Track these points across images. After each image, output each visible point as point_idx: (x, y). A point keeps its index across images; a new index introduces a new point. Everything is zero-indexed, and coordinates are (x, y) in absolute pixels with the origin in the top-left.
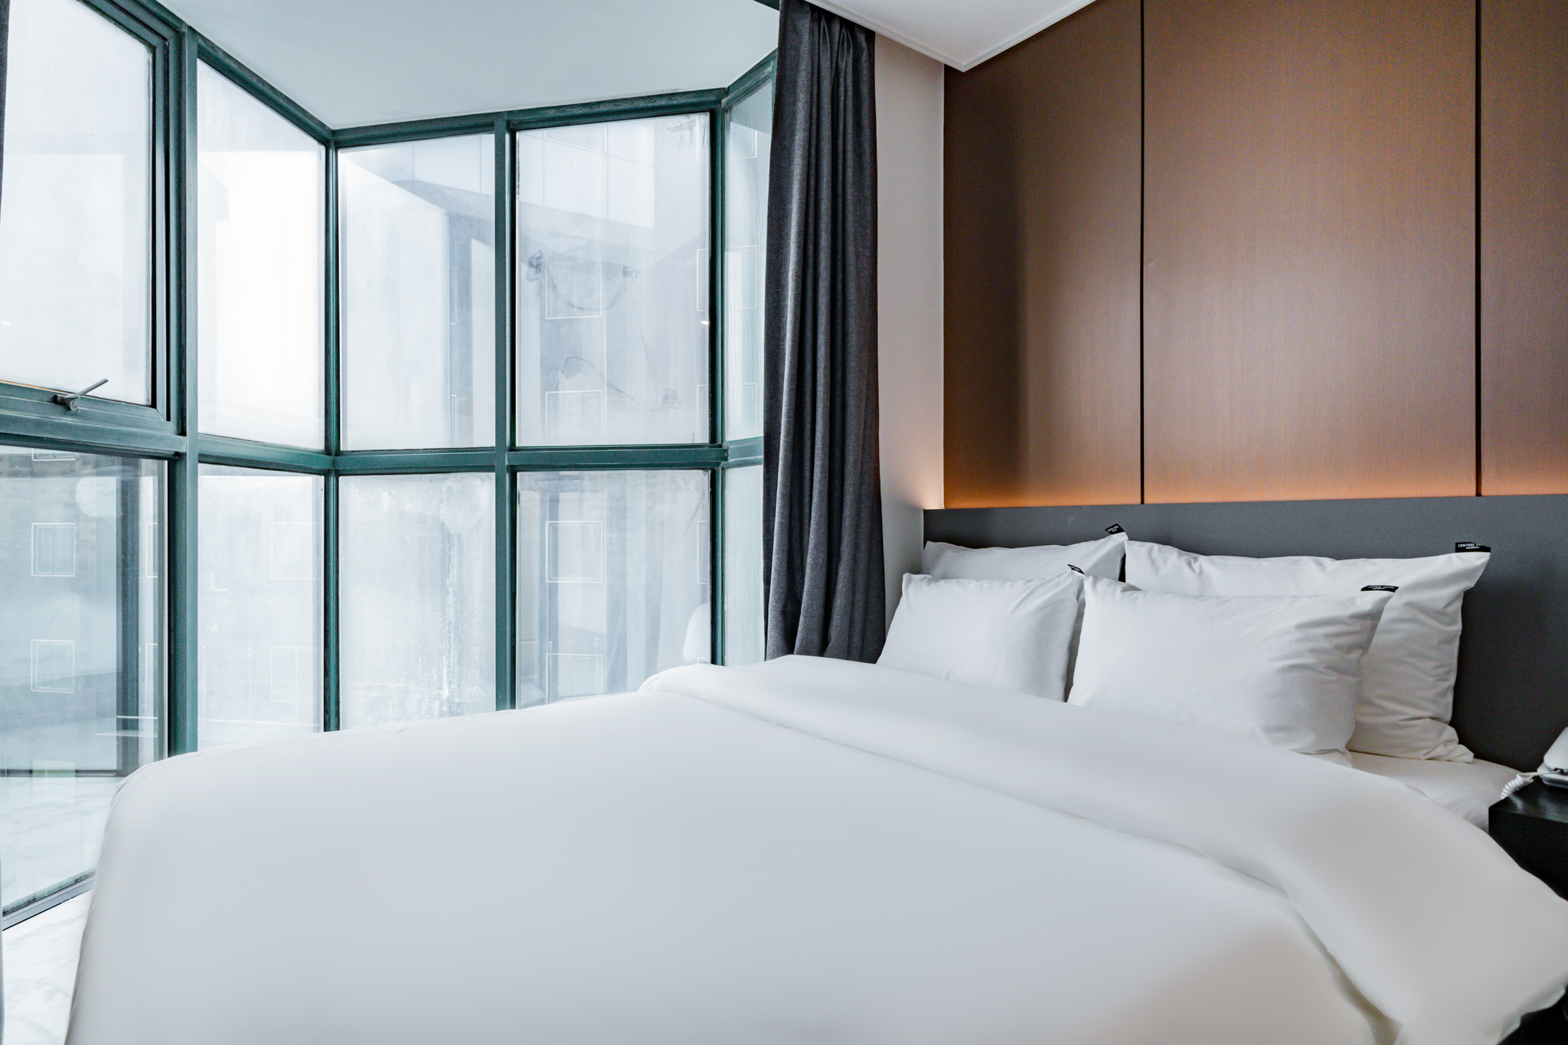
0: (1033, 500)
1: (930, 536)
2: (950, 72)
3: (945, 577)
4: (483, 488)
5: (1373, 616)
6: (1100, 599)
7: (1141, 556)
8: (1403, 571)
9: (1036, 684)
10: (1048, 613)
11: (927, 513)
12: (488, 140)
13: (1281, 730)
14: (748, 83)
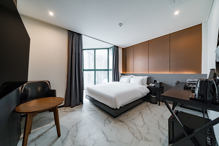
0: (127, 73)
1: (121, 75)
2: (122, 48)
3: (123, 77)
4: (93, 72)
5: (143, 79)
6: (131, 78)
7: (133, 76)
8: (144, 77)
9: (128, 82)
10: (129, 79)
11: (121, 74)
12: (94, 50)
13: (139, 84)
14: (110, 48)
